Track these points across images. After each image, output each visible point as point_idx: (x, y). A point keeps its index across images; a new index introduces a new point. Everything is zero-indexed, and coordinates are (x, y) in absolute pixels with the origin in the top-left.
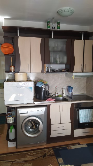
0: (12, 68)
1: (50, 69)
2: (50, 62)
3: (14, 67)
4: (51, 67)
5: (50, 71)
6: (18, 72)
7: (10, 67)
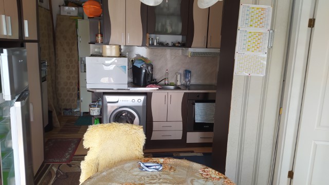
0: (99, 38)
1: (155, 41)
2: (156, 30)
3: (102, 36)
4: (158, 38)
5: (155, 44)
6: (108, 44)
7: (97, 35)
